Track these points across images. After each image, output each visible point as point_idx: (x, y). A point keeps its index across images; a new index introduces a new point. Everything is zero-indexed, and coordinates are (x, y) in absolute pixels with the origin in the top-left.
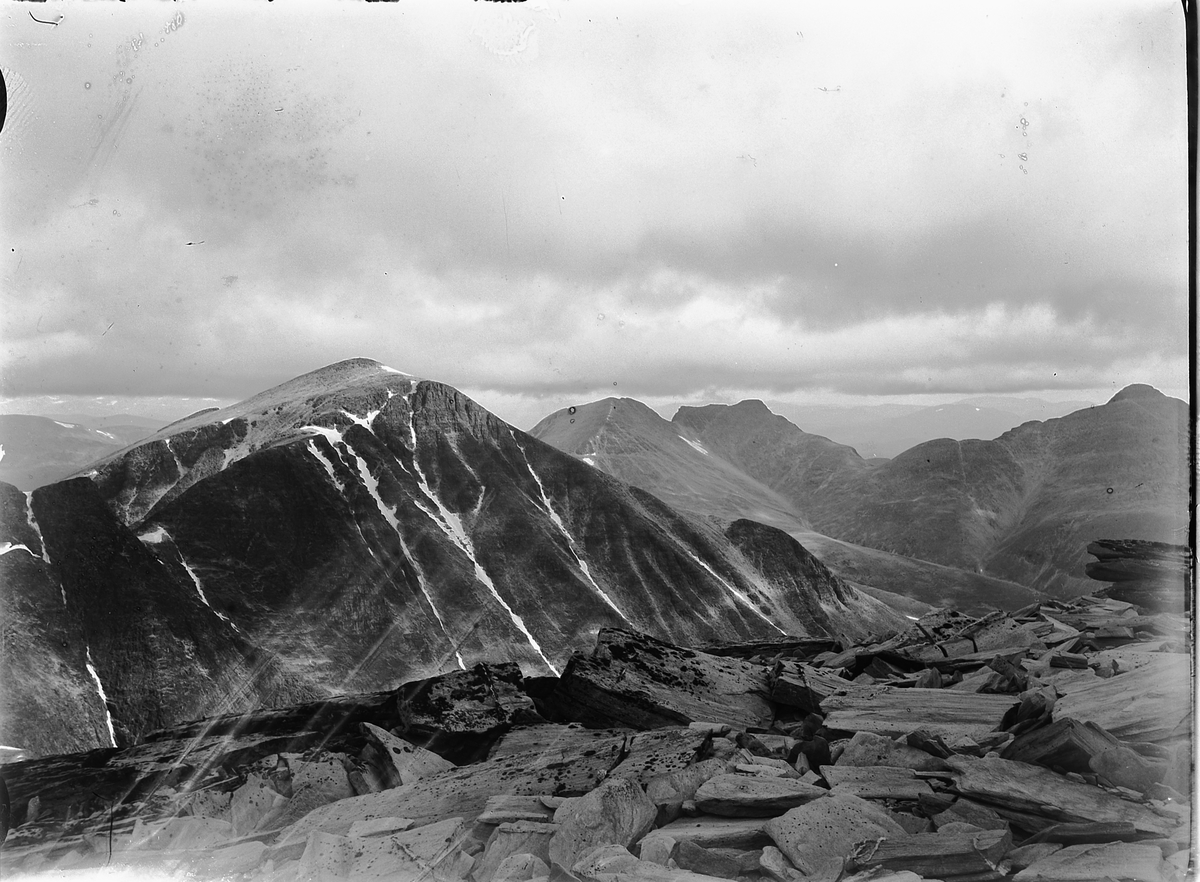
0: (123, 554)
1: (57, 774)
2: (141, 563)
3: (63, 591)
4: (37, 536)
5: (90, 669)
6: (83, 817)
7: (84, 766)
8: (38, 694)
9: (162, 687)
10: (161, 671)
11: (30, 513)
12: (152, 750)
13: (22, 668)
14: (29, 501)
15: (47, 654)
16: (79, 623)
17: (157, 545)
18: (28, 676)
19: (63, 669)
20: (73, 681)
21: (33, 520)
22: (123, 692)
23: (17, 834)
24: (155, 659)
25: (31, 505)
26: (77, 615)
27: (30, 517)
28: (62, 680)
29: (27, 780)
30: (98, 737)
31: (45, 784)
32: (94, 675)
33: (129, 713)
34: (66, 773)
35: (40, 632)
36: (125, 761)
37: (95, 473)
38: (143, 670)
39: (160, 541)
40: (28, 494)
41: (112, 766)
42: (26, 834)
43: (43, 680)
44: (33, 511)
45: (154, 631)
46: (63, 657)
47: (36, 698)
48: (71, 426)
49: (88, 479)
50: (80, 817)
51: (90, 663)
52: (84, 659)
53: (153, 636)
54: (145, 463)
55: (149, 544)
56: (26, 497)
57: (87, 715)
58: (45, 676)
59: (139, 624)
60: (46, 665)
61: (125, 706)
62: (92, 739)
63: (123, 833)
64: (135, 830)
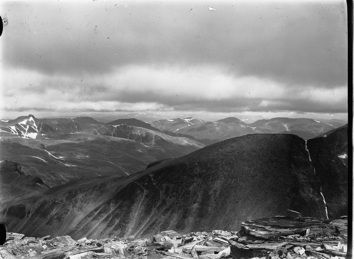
0: (333, 161)
1: (315, 223)
2: (338, 164)
3: (314, 170)
4: (308, 153)
5: (321, 194)
6: (322, 238)
7: (323, 222)
8: (306, 198)
9: (343, 202)
10: (343, 198)
11: (306, 146)
12: (344, 222)
13: (302, 190)
14: (306, 143)
15: (309, 188)
16: (319, 180)
17: (344, 159)
18: (303, 193)
19: (313, 193)
20: (316, 196)
21: (307, 149)
22: (331, 202)
23: (303, 238)
24: (341, 194)
25: (307, 144)
26: (318, 177)
27: (306, 148)
28: (313, 195)
29: (306, 223)
30: (323, 214)
31: (311, 226)
32: (322, 196)
33: (332, 208)
34: (317, 224)
35: (307, 181)
36: (336, 224)
37: (326, 136)
38: (337, 197)
39: (345, 158)
40: (306, 141)
41: (331, 224)
42: (306, 239)
43: (307, 195)
44: (307, 146)
45: (341, 185)
46: (314, 189)
47: (305, 199)
48: (320, 122)
49: (324, 138)
50: (321, 237)
51: (321, 192)
52: (320, 191)
53: (341, 187)
54: (341, 134)
55: (341, 159)
56: (305, 142)
57: (320, 207)
58: (308, 193)
59: (337, 182)
60: (309, 190)
61: (331, 206)
62: (321, 214)
63: (335, 245)
64: (338, 245)
